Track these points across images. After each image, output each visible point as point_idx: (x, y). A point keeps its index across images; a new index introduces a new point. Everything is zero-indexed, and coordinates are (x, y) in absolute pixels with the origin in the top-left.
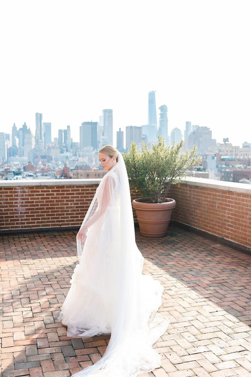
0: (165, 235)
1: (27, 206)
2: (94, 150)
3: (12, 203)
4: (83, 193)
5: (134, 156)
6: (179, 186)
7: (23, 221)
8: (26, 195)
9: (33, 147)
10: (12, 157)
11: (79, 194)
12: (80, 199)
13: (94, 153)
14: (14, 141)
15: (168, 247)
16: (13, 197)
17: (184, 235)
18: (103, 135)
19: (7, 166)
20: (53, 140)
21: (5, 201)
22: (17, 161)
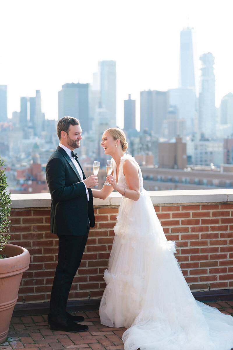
3: (51, 243)
4: (197, 222)
11: (189, 222)
12: (190, 233)
21: (36, 240)
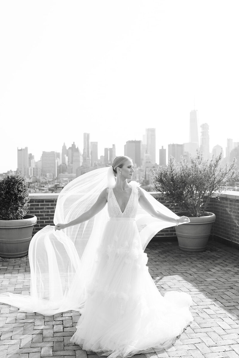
0: (205, 250)
2: (137, 167)
5: (171, 169)
6: (219, 199)
9: (81, 164)
10: (61, 174)
13: (137, 169)
14: (64, 159)
15: (207, 263)
17: (225, 250)
18: (146, 153)
19: (57, 182)
20: (99, 158)
22: (66, 178)
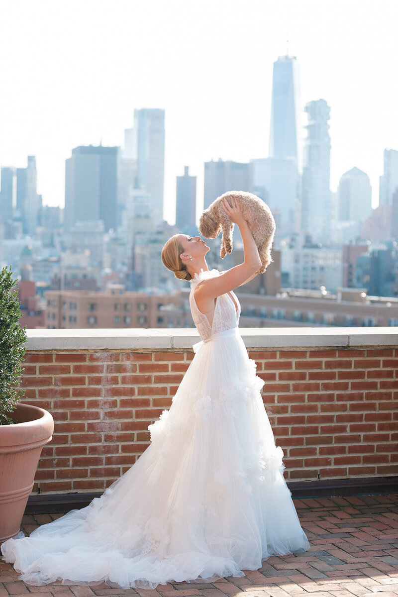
1: (128, 415)
3: (82, 404)
4: (302, 376)
7: (114, 466)
8: (124, 380)
11: (290, 377)
12: (291, 393)
16: (86, 386)
